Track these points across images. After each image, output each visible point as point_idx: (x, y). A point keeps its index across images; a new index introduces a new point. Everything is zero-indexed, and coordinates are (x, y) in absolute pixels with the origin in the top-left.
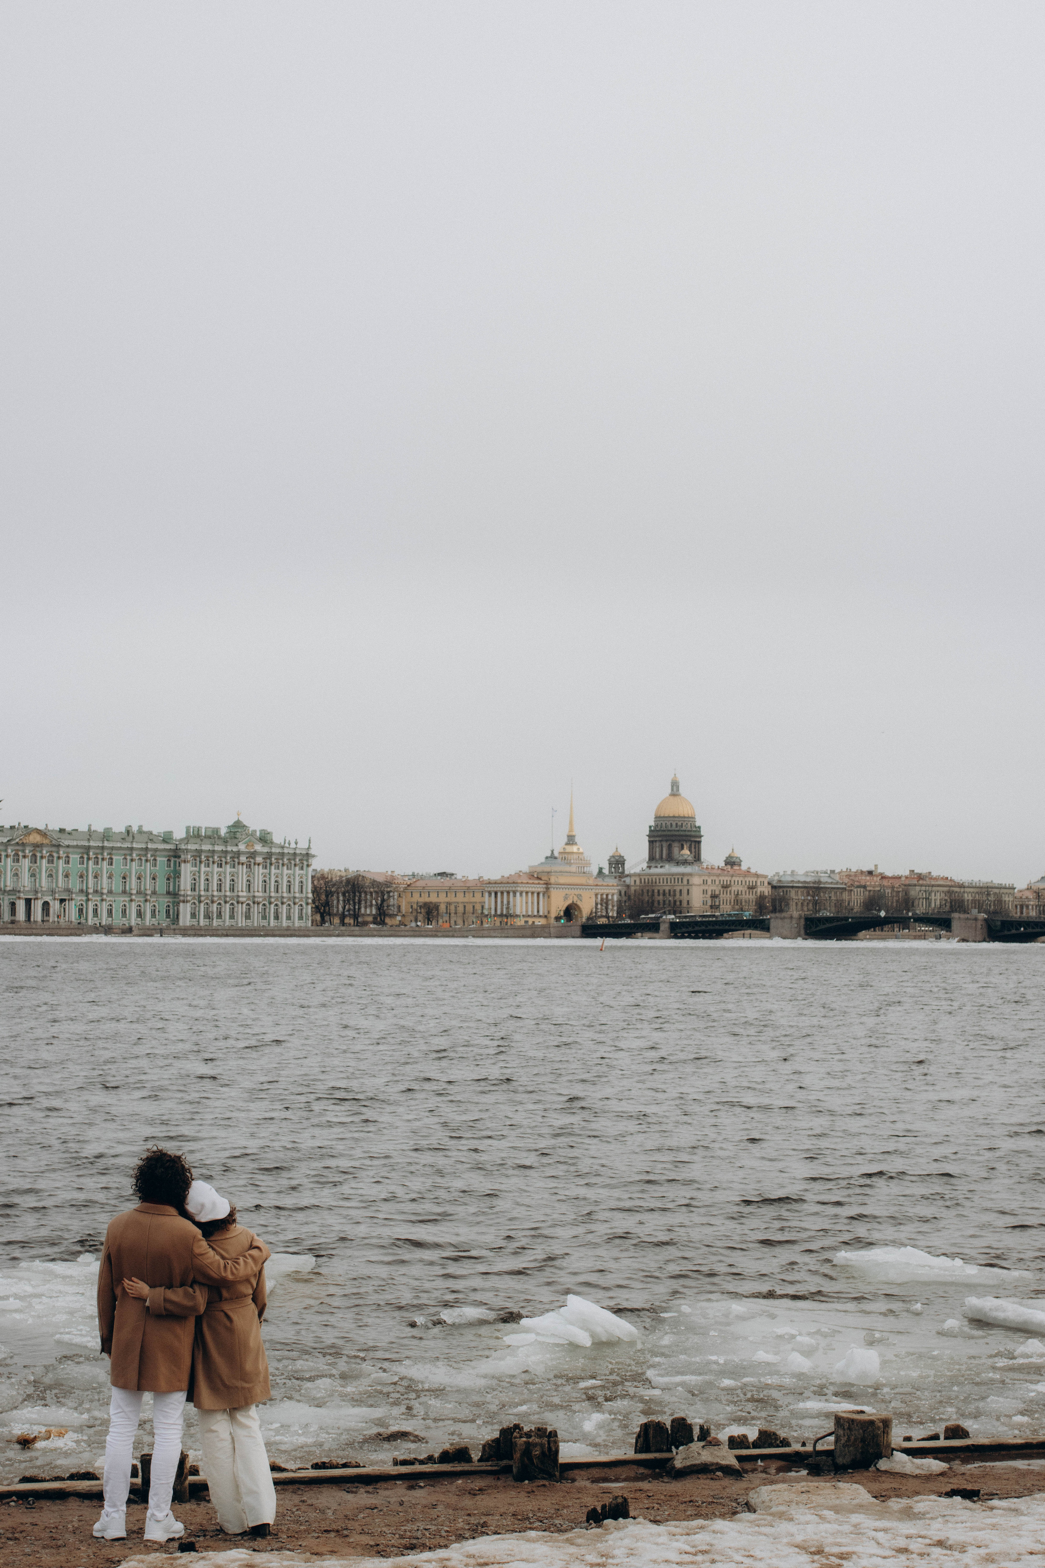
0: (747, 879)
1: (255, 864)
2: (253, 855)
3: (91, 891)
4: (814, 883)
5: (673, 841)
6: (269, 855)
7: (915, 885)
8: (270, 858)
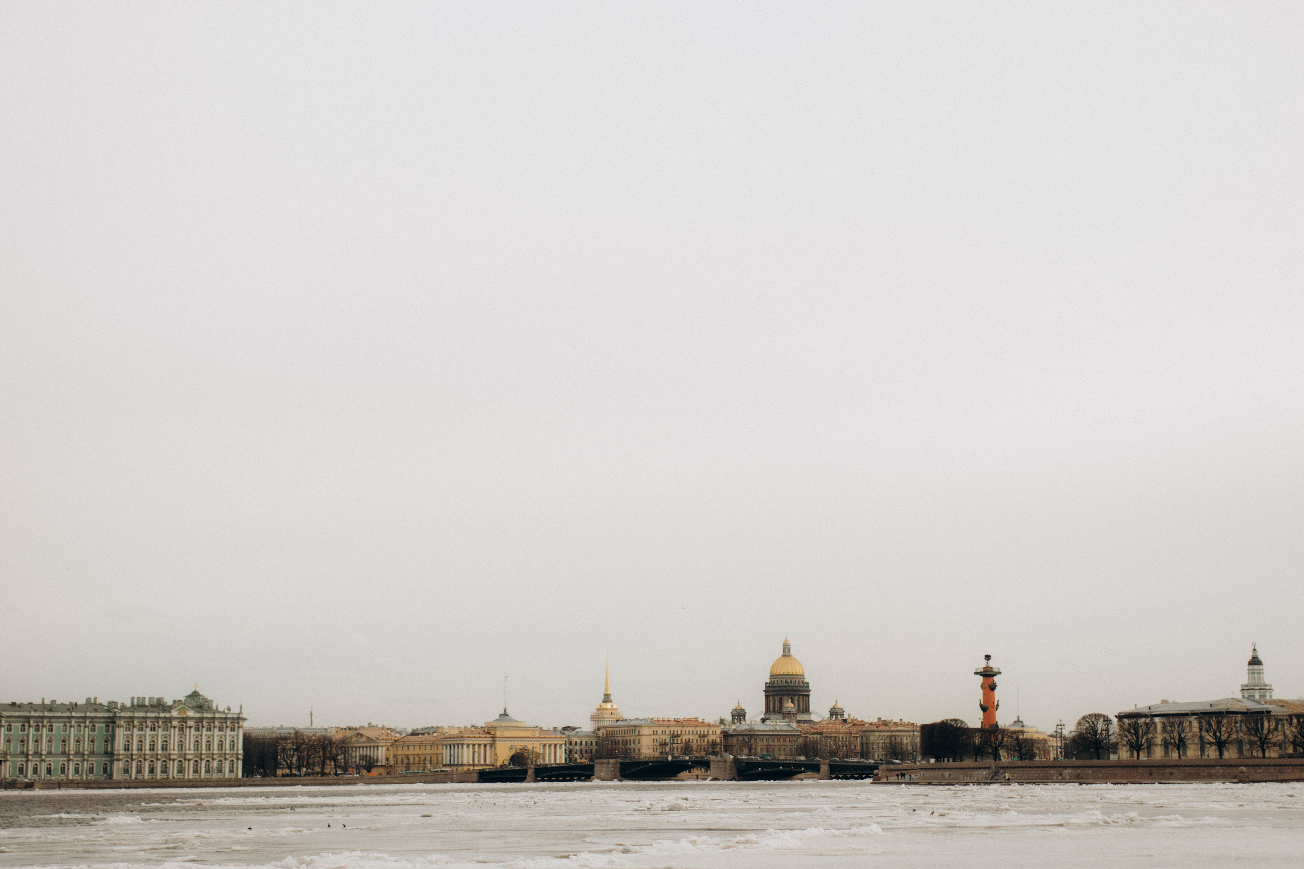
0: (699, 729)
1: (187, 727)
2: (184, 720)
3: (30, 753)
4: (750, 731)
5: (783, 695)
6: (200, 720)
7: (874, 731)
8: (202, 722)
